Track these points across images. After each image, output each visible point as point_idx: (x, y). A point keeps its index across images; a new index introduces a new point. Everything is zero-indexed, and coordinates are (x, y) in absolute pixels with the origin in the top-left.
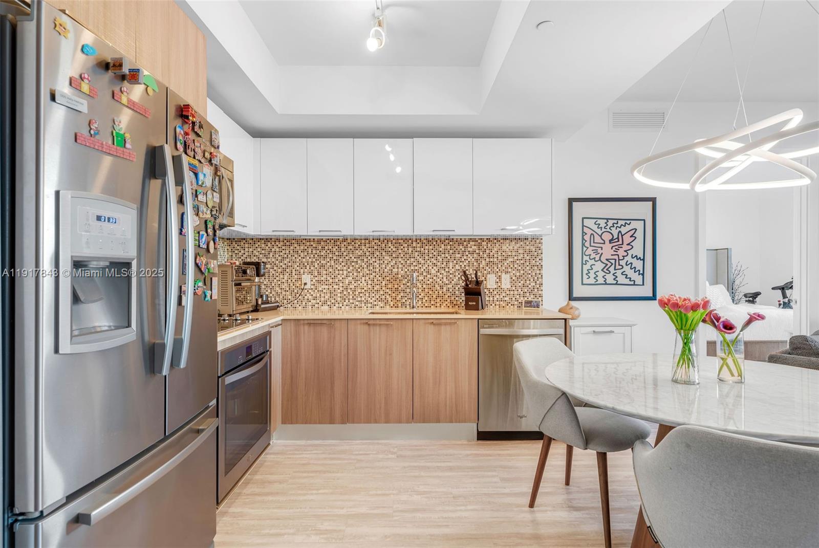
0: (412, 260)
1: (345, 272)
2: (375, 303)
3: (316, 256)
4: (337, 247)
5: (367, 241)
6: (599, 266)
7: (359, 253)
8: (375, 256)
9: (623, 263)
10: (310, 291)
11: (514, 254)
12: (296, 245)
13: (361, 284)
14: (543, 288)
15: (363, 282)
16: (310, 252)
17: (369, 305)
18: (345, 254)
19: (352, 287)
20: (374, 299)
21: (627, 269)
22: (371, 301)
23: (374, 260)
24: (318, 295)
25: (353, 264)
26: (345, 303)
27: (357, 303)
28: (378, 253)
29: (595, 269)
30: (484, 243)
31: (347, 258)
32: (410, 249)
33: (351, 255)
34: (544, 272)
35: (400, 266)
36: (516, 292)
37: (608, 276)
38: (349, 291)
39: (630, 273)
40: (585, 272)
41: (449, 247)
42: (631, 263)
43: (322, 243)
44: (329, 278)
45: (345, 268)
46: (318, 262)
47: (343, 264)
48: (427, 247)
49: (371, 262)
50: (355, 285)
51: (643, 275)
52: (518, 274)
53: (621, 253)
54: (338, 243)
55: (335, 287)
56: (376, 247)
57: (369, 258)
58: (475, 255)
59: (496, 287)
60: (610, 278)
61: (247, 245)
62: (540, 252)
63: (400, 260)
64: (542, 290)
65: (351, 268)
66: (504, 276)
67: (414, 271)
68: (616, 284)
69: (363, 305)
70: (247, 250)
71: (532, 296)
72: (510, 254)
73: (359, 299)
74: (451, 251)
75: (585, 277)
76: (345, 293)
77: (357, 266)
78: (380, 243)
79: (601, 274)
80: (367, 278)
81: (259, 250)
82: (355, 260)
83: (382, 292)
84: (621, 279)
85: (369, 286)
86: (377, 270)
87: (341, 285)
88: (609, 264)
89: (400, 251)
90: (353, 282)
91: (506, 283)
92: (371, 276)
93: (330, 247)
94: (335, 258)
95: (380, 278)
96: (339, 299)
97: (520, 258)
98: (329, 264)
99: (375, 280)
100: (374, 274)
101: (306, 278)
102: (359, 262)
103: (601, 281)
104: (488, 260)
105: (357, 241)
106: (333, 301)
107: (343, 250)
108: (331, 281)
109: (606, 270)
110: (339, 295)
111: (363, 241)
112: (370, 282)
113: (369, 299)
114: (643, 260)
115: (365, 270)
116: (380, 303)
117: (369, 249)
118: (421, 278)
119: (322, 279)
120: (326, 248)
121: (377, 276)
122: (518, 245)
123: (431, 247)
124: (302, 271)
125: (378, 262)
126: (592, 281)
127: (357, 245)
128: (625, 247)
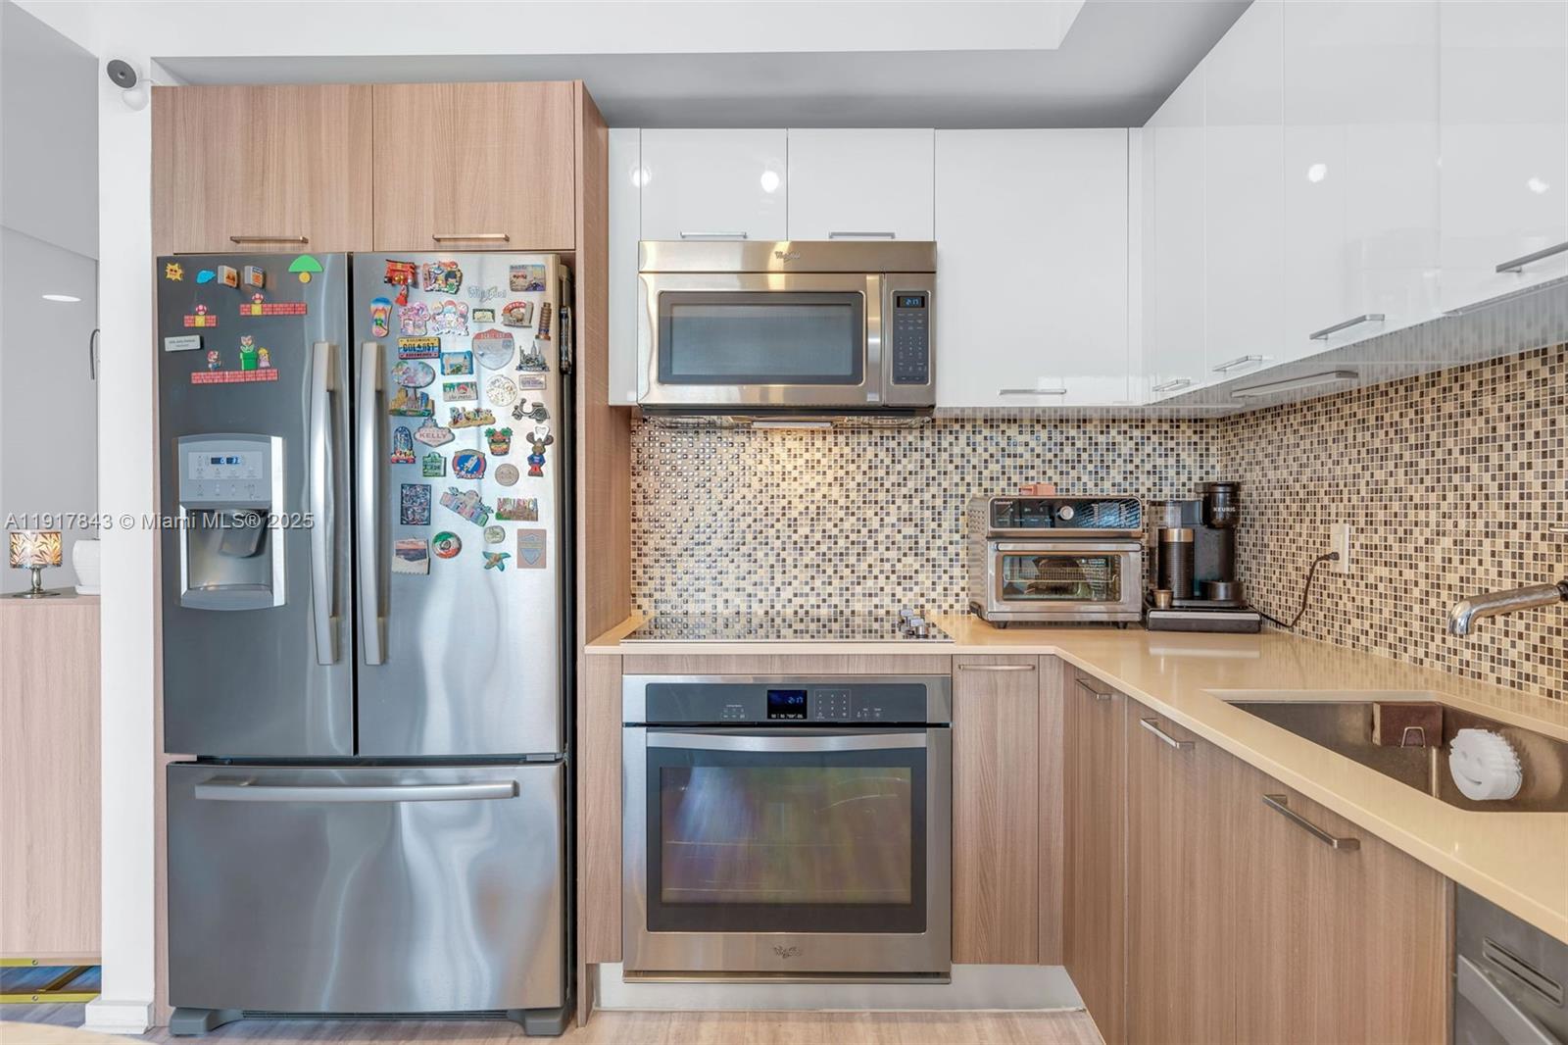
1: (1433, 516)
2: (1527, 667)
3: (1363, 451)
4: (1411, 413)
5: (1501, 371)
7: (1473, 427)
8: (1530, 436)
10: (1349, 582)
12: (1324, 421)
13: (1480, 570)
15: (1487, 559)
16: (1350, 440)
17: (1506, 673)
18: (1434, 438)
19: (1452, 578)
20: (1521, 645)
22: (1513, 655)
23: (1523, 456)
24: (1367, 604)
25: (1456, 478)
26: (1432, 648)
27: (1467, 654)
28: (1537, 423)
31: (1439, 455)
33: (1450, 442)
38: (1444, 593)
43: (1378, 403)
44: (1390, 539)
45: (1433, 498)
46: (1367, 474)
47: (1428, 481)
49: (1513, 467)
50: (1462, 570)
54: (1417, 396)
55: (1409, 574)
56: (1531, 396)
57: (1508, 447)
65: (1450, 495)
69: (1486, 666)
73: (1474, 637)
76: (1433, 602)
77: (1468, 489)
78: (1545, 373)
80: (1500, 543)
81: (1265, 445)
82: (1462, 462)
86: (1535, 507)
87: (1422, 565)
90: (1456, 559)
92: (1515, 536)
93: (1396, 418)
94: (1407, 458)
95: (1544, 547)
96: (1416, 626)
98: (1391, 480)
99: (1528, 553)
100: (1523, 525)
101: (1341, 538)
102: (1475, 468)
105: (1468, 377)
106: (1401, 630)
107: (1428, 421)
108: (1396, 548)
110: (1417, 608)
111: (1487, 374)
112: (1508, 564)
113: (1506, 643)
115: (1494, 504)
116: (1543, 669)
117: (1508, 409)
119: (1376, 540)
120: (1387, 420)
121: (1536, 535)
124: (1334, 510)
125: (1538, 463)
127: (1468, 397)
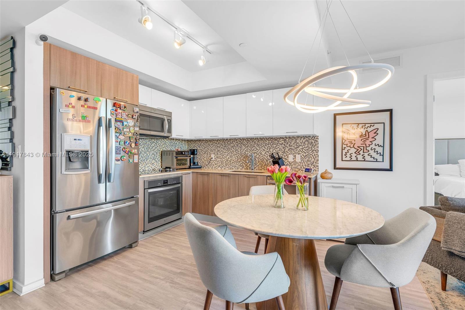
0: (254, 148)
1: (227, 153)
2: (239, 167)
3: (216, 146)
4: (224, 143)
5: (235, 140)
6: (353, 150)
7: (232, 145)
8: (239, 146)
9: (369, 148)
10: (214, 161)
11: (303, 144)
12: (209, 142)
13: (233, 159)
14: (319, 162)
15: (234, 157)
16: (214, 145)
17: (236, 168)
18: (227, 145)
19: (229, 160)
21: (372, 153)
22: (237, 166)
23: (238, 148)
24: (217, 163)
25: (230, 150)
26: (227, 167)
27: (231, 167)
28: (240, 145)
29: (350, 152)
30: (287, 139)
31: (228, 147)
32: (253, 143)
33: (229, 146)
34: (319, 154)
35: (249, 151)
36: (304, 164)
37: (358, 156)
38: (228, 161)
39: (374, 155)
40: (344, 153)
41: (270, 142)
42: (375, 149)
43: (219, 141)
44: (221, 156)
45: (227, 152)
46: (217, 149)
47: (226, 150)
48: (260, 142)
49: (237, 149)
50: (231, 159)
51: (383, 155)
52: (305, 155)
53: (368, 143)
54: (224, 141)
55: (223, 159)
56: (239, 142)
57: (236, 147)
58: (283, 145)
59: (293, 161)
60: (360, 157)
61: (193, 143)
62: (317, 143)
63: (249, 148)
64: (318, 163)
65: (229, 152)
66: (297, 155)
67: (254, 153)
68: (364, 161)
69: (234, 168)
70: (193, 144)
71: (313, 166)
72: (300, 144)
73: (232, 165)
74: (271, 144)
75: (344, 156)
76: (227, 162)
77: (232, 151)
78: (240, 141)
79: (354, 155)
80: (235, 156)
81: (197, 144)
82: (231, 148)
83: (241, 162)
84: (368, 158)
85: (236, 160)
86: (239, 152)
87: (225, 159)
88: (360, 149)
89: (249, 144)
90: (230, 158)
91: (298, 159)
92: (237, 155)
93: (221, 143)
94: (223, 147)
95: (240, 156)
96: (224, 165)
97: (306, 146)
98: (221, 150)
99: (239, 157)
100: (238, 154)
101: (213, 156)
102: (232, 149)
103: (354, 158)
104: (289, 147)
105: (231, 140)
106: (222, 166)
107: (226, 144)
108: (222, 157)
109: (357, 152)
110: (225, 163)
111: (234, 140)
112: (236, 158)
113: (236, 165)
114: (383, 147)
115: (235, 152)
116: (240, 167)
117: (236, 143)
118: (258, 156)
119: (218, 156)
120: (220, 143)
121: (239, 155)
122: (305, 140)
123: (262, 142)
124: (211, 153)
125: (240, 149)
126: (348, 159)
127: (231, 142)
128: (370, 139)
